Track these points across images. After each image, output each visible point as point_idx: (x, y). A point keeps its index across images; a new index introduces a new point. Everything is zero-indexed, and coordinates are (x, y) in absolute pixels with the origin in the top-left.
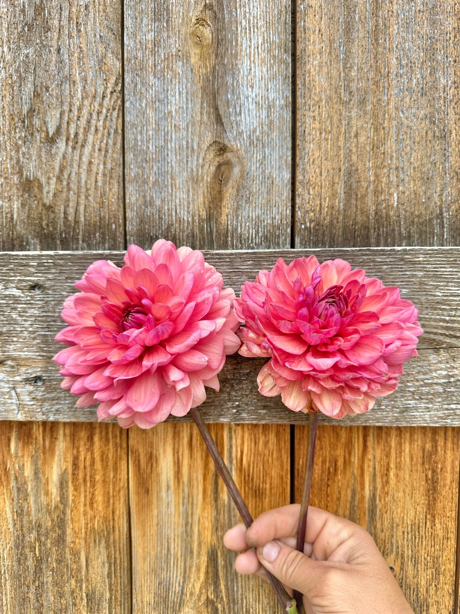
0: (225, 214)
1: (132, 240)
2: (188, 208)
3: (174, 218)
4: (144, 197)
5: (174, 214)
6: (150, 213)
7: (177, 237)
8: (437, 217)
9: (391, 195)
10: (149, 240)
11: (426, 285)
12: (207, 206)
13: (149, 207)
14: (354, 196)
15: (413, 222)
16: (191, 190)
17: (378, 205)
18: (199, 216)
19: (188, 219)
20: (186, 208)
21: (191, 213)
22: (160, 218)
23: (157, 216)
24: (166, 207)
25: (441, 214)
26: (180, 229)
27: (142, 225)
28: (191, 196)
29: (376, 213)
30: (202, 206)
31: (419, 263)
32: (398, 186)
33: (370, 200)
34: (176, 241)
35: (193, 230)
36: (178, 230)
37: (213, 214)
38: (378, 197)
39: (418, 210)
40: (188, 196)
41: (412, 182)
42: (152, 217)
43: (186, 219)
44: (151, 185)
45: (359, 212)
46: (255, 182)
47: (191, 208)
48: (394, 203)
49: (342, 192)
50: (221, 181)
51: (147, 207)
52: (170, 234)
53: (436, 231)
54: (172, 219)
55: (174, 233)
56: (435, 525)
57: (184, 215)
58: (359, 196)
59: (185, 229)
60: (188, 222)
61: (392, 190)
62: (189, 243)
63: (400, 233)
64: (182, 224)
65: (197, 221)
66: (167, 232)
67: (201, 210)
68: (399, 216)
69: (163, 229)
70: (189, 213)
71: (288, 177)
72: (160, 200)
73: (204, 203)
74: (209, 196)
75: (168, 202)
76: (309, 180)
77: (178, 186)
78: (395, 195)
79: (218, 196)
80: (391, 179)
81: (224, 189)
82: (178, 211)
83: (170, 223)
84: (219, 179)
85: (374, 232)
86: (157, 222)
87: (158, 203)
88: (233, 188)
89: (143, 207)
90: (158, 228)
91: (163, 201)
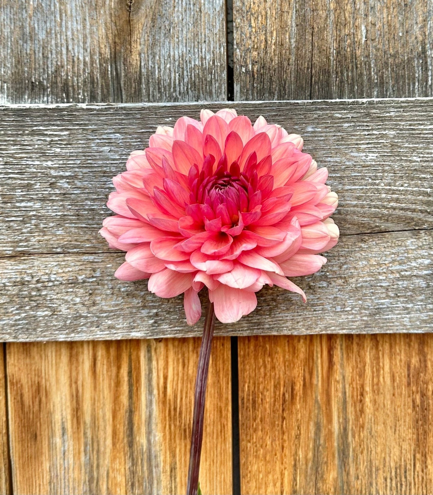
0: (137, 53)
1: (5, 87)
2: (85, 43)
3: (64, 57)
4: (22, 27)
5: (64, 51)
6: (31, 50)
7: (70, 84)
8: (419, 57)
9: (357, 27)
10: (30, 87)
11: (400, 147)
12: (110, 41)
13: (29, 42)
14: (309, 30)
15: (386, 63)
16: (87, 18)
17: (340, 40)
18: (100, 54)
19: (84, 59)
20: (81, 44)
21: (89, 50)
22: (45, 57)
23: (41, 55)
24: (53, 42)
25: (424, 51)
26: (74, 72)
27: (19, 67)
28: (88, 27)
29: (338, 53)
30: (105, 40)
31: (390, 119)
32: (366, 15)
33: (330, 36)
34: (68, 90)
35: (92, 73)
36: (70, 74)
37: (120, 52)
38: (340, 30)
39: (394, 48)
40: (84, 27)
41: (385, 10)
42: (33, 56)
43: (81, 58)
44: (31, 12)
45: (315, 51)
46: (176, 9)
47: (88, 44)
48: (361, 39)
49: (294, 24)
50: (130, 7)
51: (26, 42)
52: (59, 79)
53: (417, 75)
54: (61, 58)
55: (65, 77)
56: (426, 467)
57: (78, 53)
58: (316, 30)
59: (81, 72)
60: (85, 63)
61: (359, 21)
62: (87, 91)
63: (370, 79)
64: (76, 65)
65: (98, 61)
66: (56, 77)
67: (103, 46)
68: (368, 56)
69: (50, 72)
70: (85, 49)
71: (221, 4)
72: (44, 32)
73: (107, 38)
74: (114, 27)
75: (56, 35)
76: (250, 8)
77: (69, 12)
78: (363, 28)
79: (125, 27)
80: (358, 7)
81: (134, 18)
82: (70, 48)
83: (59, 64)
84: (127, 5)
85: (336, 77)
86: (41, 63)
87: (42, 36)
88: (146, 17)
89: (21, 42)
90: (42, 70)
91: (48, 33)
